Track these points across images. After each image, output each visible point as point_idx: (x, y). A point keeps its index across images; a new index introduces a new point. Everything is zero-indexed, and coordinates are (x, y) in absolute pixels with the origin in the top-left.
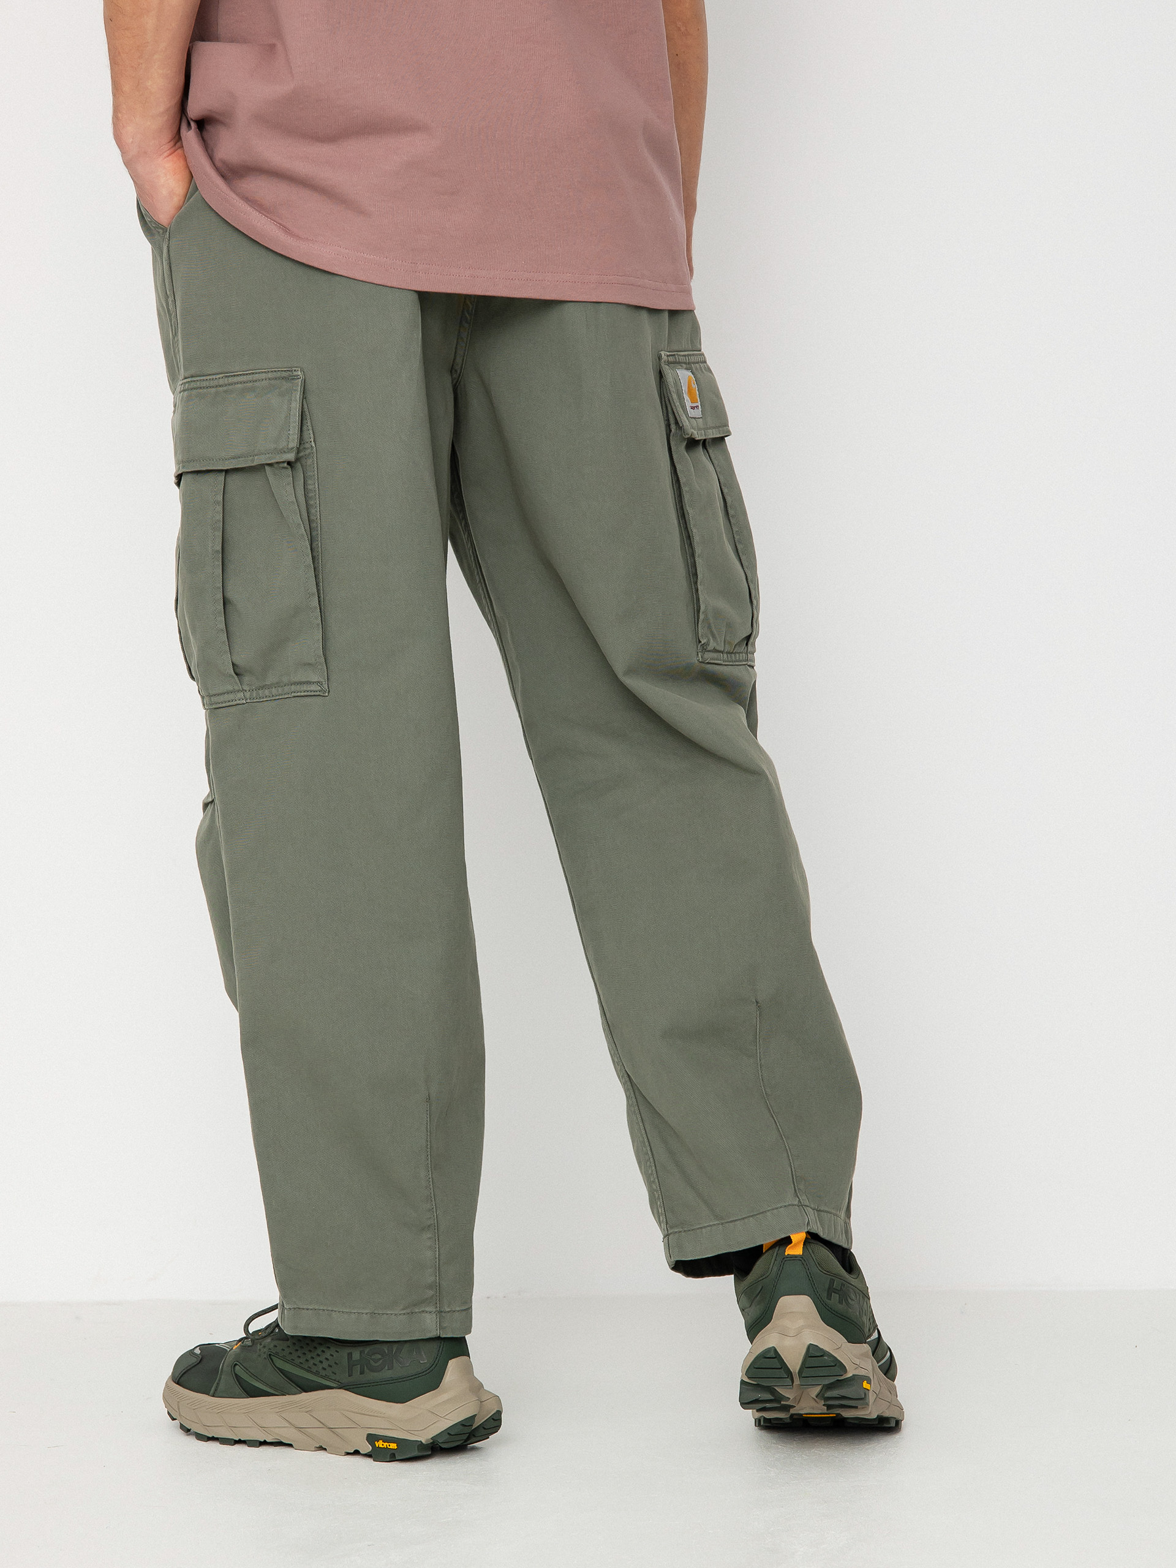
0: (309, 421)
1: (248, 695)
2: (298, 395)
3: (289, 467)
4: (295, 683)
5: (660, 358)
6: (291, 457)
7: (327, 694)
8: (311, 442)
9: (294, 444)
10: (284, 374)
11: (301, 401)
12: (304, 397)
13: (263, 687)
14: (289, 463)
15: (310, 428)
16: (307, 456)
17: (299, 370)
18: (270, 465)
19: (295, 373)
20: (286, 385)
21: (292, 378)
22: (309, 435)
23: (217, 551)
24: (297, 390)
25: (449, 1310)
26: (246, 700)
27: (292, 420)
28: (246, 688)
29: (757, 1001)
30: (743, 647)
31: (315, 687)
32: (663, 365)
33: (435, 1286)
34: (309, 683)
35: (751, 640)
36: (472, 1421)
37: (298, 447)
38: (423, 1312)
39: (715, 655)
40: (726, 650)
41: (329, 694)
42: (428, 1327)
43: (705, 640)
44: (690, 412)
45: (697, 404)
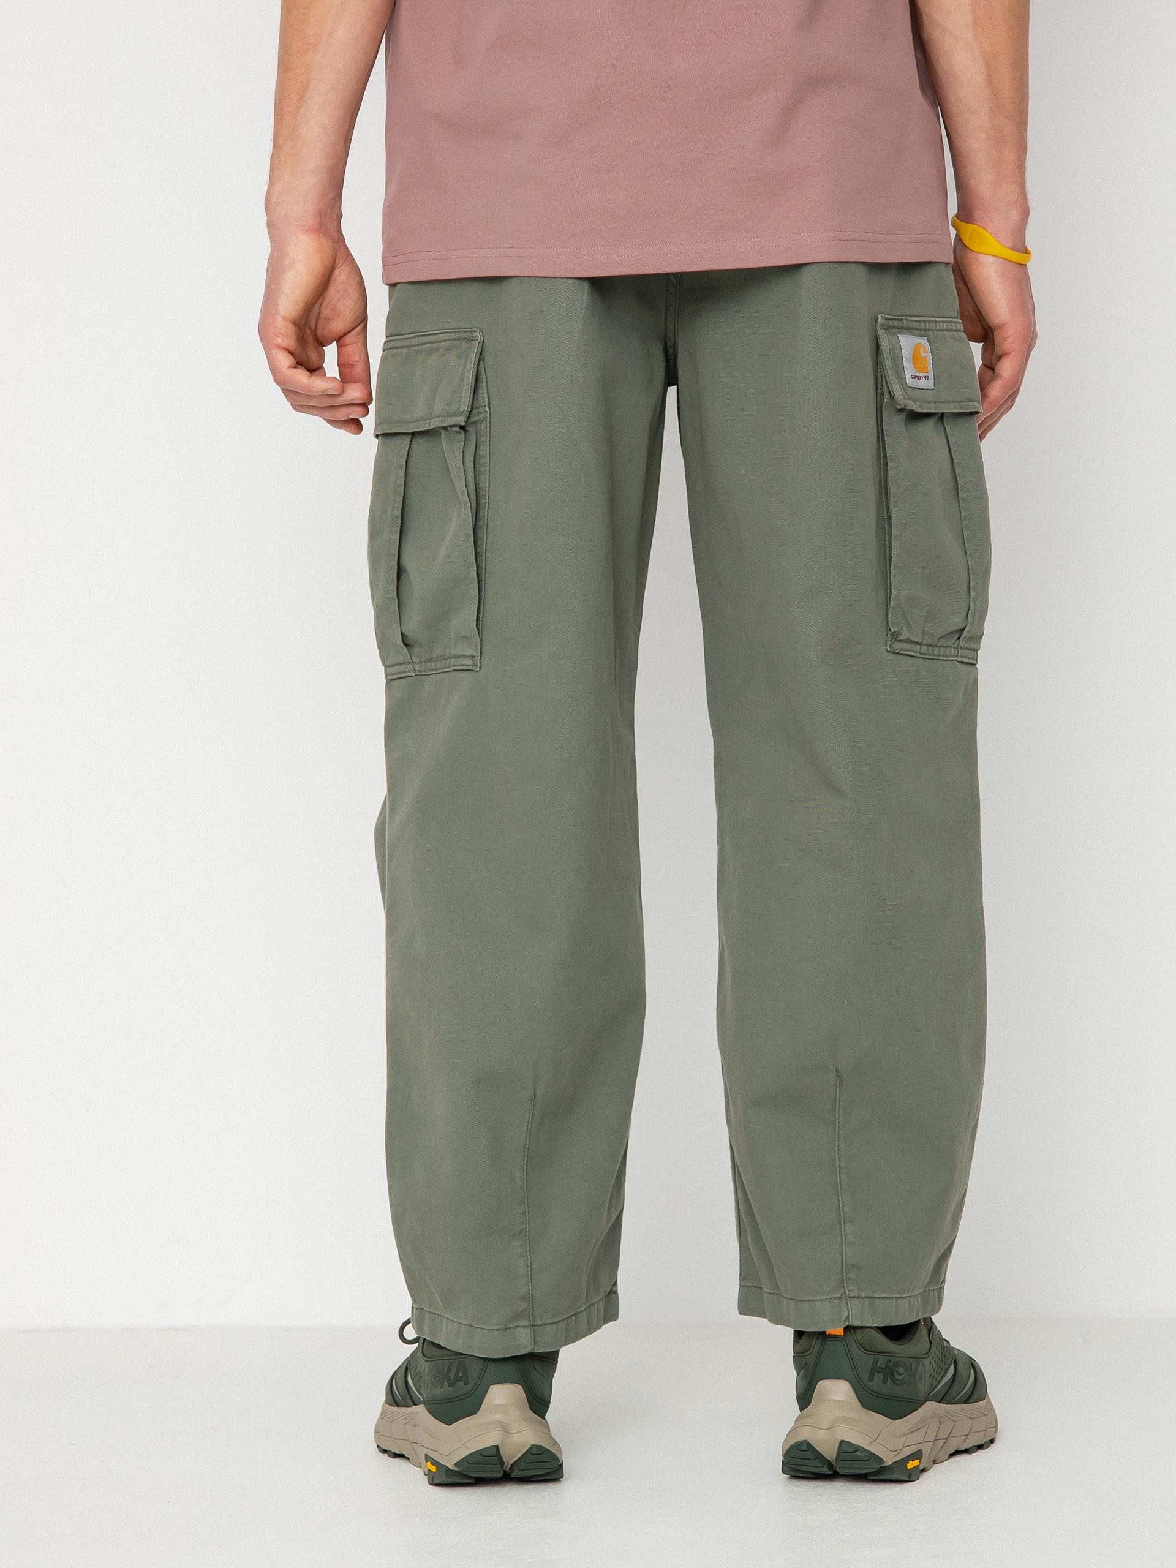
0: (485, 384)
1: (417, 667)
2: (473, 357)
3: (461, 431)
4: (455, 657)
5: (876, 321)
6: (461, 420)
7: (478, 669)
8: (485, 406)
9: (465, 407)
10: (466, 335)
11: (477, 363)
12: (481, 359)
13: (430, 660)
14: (462, 428)
15: (485, 392)
16: (482, 421)
17: (478, 330)
18: (445, 428)
19: (474, 334)
20: (465, 345)
21: (470, 340)
22: (483, 398)
23: (397, 517)
24: (473, 352)
25: (541, 1323)
26: (415, 673)
27: (465, 383)
28: (416, 659)
29: (836, 1070)
30: (952, 641)
31: (469, 662)
32: (879, 329)
33: (529, 1298)
34: (465, 656)
35: (965, 634)
36: (493, 1452)
37: (469, 410)
38: (516, 1326)
39: (909, 646)
40: (925, 642)
41: (480, 669)
42: (523, 1342)
43: (896, 629)
44: (910, 382)
45: (926, 374)
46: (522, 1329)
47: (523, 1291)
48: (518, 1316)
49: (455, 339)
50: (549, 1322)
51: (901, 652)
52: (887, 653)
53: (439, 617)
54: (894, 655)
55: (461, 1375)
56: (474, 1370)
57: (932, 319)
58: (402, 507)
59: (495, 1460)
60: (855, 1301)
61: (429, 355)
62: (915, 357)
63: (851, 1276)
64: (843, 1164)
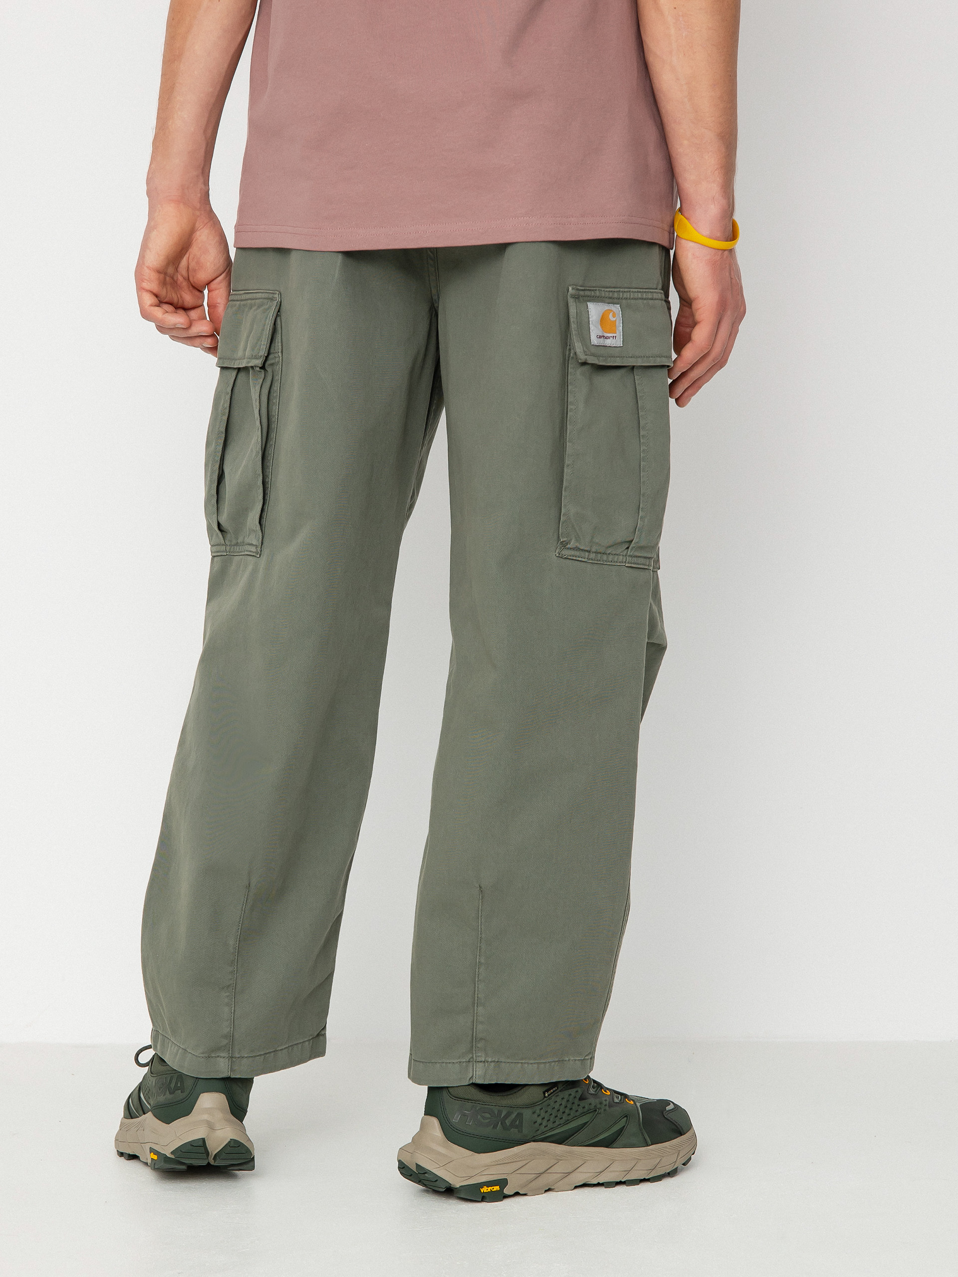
0: (279, 335)
1: (227, 549)
2: (273, 313)
3: (261, 370)
4: (247, 545)
5: (567, 291)
6: (260, 362)
8: (279, 352)
9: (264, 353)
10: (270, 296)
12: (278, 314)
13: (234, 545)
14: (261, 368)
15: (280, 341)
16: (277, 362)
17: (278, 291)
18: (253, 367)
19: (275, 296)
20: (270, 303)
21: (272, 300)
22: (278, 346)
24: (273, 308)
25: (239, 1056)
26: (226, 553)
27: (264, 334)
28: (225, 543)
29: (479, 886)
30: (620, 550)
31: (253, 549)
32: (568, 297)
33: (231, 1037)
34: (252, 545)
35: (632, 545)
36: (201, 1143)
37: (266, 355)
38: (218, 1056)
39: (577, 553)
40: (594, 550)
41: (260, 556)
42: (222, 1068)
43: (564, 539)
44: (594, 340)
45: (614, 335)
46: (221, 1059)
47: (226, 1030)
48: (219, 1049)
49: (265, 298)
50: (246, 1056)
51: (570, 557)
52: (556, 558)
53: (240, 514)
54: (562, 559)
55: (179, 1085)
56: (189, 1084)
57: (626, 290)
58: (227, 425)
59: (202, 1150)
60: (481, 1064)
61: (251, 308)
62: (603, 320)
63: (479, 1045)
64: (483, 961)
